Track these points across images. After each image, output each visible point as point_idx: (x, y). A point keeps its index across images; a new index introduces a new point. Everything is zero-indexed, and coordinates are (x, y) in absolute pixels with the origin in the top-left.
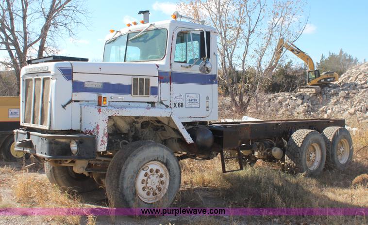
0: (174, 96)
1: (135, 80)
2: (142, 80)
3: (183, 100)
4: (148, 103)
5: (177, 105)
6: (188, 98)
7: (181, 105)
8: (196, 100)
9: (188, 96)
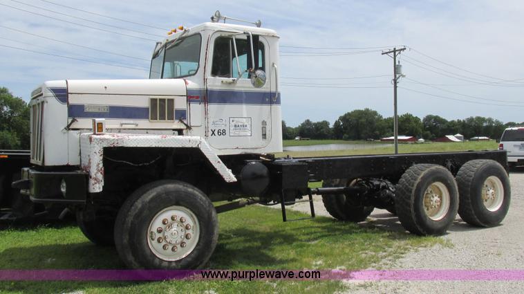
0: (211, 121)
1: (153, 101)
2: (162, 101)
3: (226, 126)
4: (174, 130)
5: (216, 133)
6: (233, 124)
7: (222, 133)
8: (246, 126)
9: (233, 121)
